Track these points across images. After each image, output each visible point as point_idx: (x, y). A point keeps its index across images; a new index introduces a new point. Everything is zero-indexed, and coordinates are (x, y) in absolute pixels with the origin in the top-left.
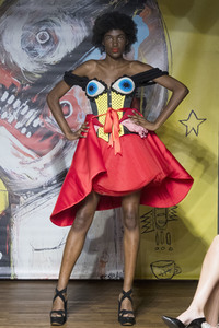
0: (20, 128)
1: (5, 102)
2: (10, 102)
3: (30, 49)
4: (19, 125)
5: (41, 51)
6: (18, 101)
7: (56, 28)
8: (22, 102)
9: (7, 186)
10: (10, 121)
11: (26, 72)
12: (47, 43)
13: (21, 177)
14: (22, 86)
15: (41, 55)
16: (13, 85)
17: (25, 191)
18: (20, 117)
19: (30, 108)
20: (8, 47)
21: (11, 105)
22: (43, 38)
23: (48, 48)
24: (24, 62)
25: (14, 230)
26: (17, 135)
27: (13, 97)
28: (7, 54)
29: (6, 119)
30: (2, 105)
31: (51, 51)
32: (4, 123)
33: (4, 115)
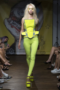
3: (19, 14)
4: (17, 27)
5: (21, 14)
6: (17, 23)
7: (23, 10)
9: (15, 38)
11: (18, 18)
13: (17, 37)
16: (16, 20)
17: (18, 39)
18: (17, 26)
19: (19, 24)
20: (15, 13)
22: (21, 12)
23: (22, 13)
24: (18, 16)
25: (16, 46)
26: (16, 29)
28: (15, 15)
30: (14, 24)
31: (22, 14)
32: (14, 27)
33: (14, 26)
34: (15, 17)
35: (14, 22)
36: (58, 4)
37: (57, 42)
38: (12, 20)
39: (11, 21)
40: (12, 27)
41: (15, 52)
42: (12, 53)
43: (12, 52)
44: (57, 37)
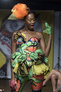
0: (9, 45)
1: (6, 39)
2: (7, 39)
3: (12, 27)
4: (9, 44)
5: (14, 28)
6: (9, 39)
7: (17, 23)
8: (10, 39)
9: (6, 58)
10: (7, 43)
11: (11, 33)
12: (16, 26)
14: (10, 36)
15: (14, 29)
16: (8, 35)
18: (9, 42)
20: (7, 27)
21: (7, 40)
22: (14, 25)
24: (10, 30)
25: (8, 68)
26: (8, 46)
27: (8, 38)
28: (7, 29)
29: (6, 43)
30: (5, 40)
31: (16, 28)
32: (6, 44)
33: (6, 42)
34: (8, 32)
35: (6, 37)
36: (60, 16)
37: (58, 64)
38: (4, 35)
39: (2, 37)
40: (3, 43)
41: (6, 75)
42: (2, 77)
43: (3, 75)
44: (59, 58)
